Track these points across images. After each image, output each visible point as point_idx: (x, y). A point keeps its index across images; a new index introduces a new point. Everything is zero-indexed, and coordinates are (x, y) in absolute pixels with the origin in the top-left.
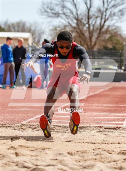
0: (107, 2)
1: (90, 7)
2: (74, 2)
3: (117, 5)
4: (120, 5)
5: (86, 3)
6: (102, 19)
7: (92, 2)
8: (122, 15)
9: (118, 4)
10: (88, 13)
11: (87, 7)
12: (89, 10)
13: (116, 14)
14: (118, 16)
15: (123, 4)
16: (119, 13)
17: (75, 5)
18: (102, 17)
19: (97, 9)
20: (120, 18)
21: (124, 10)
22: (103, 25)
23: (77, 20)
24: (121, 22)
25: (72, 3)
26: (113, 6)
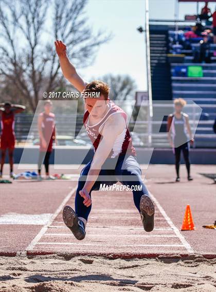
0: (62, 35)
1: (35, 45)
2: (9, 36)
3: (77, 40)
4: (82, 41)
5: (28, 38)
6: (54, 62)
7: (37, 35)
8: (86, 56)
9: (79, 38)
10: (33, 52)
11: (31, 44)
12: (33, 49)
13: (77, 55)
14: (79, 58)
15: (87, 38)
16: (81, 54)
17: (12, 42)
18: (54, 59)
19: (47, 47)
20: (82, 61)
21: (89, 48)
22: (57, 73)
23: (15, 64)
24: (83, 67)
25: (6, 37)
26: (71, 43)
